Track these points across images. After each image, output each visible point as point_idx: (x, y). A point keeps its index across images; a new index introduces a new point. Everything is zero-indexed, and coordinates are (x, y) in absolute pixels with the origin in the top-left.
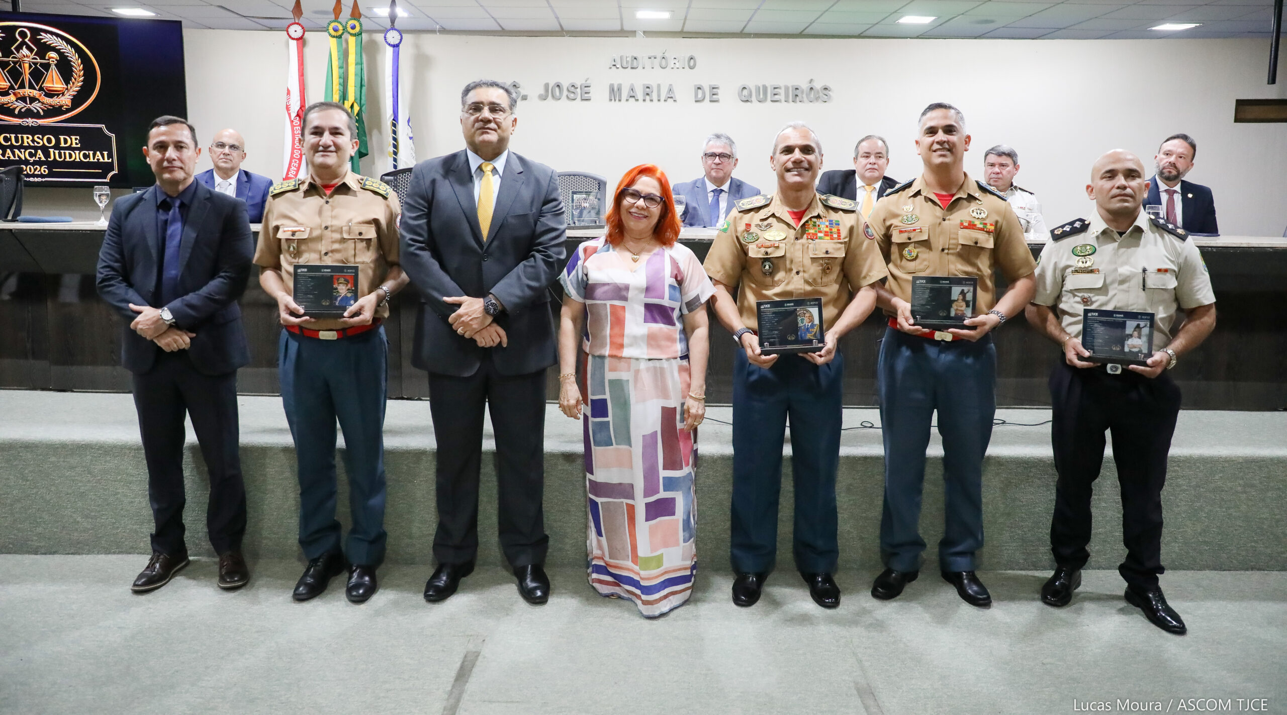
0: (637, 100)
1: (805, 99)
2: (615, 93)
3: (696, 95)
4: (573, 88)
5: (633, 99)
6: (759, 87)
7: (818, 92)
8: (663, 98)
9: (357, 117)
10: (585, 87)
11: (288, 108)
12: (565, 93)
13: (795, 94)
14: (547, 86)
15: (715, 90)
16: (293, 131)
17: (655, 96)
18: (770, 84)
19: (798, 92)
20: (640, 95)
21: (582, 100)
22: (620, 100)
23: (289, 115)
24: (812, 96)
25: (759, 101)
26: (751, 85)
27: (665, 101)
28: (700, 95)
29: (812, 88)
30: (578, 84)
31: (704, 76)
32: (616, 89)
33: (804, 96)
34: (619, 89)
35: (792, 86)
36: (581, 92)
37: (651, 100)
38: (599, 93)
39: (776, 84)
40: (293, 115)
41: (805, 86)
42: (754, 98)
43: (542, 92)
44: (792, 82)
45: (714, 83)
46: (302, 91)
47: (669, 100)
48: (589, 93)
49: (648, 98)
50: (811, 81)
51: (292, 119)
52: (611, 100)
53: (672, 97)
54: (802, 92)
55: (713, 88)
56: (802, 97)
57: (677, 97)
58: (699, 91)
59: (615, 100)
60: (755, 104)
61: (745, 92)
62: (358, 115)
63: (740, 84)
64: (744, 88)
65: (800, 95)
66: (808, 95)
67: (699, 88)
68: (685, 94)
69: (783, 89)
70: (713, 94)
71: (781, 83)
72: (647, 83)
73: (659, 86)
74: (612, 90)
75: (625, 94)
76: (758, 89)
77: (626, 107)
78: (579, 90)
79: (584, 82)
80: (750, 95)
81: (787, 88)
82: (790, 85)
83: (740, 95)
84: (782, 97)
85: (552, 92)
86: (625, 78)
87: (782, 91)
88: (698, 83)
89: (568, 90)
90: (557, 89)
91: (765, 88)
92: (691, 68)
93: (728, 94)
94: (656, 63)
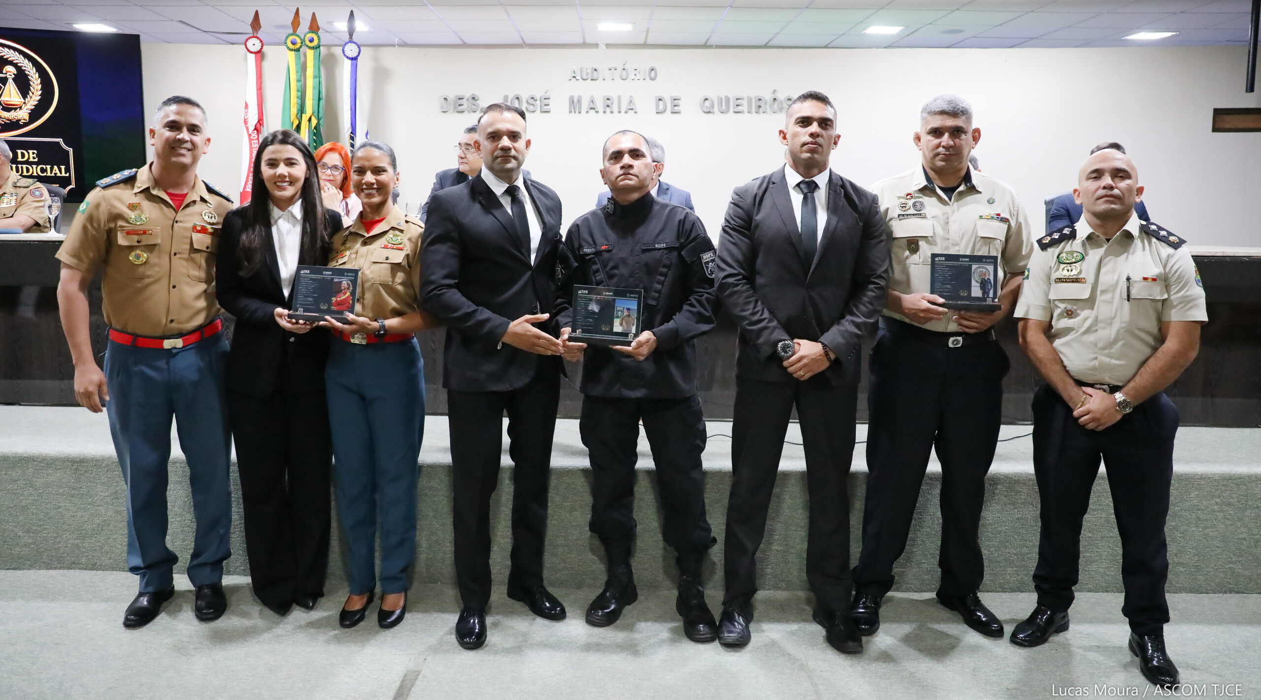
0: (597, 112)
1: (768, 109)
2: (574, 105)
3: (657, 106)
4: (532, 100)
5: (593, 111)
6: (721, 99)
7: (781, 102)
8: (623, 110)
9: (315, 131)
10: (545, 99)
11: (246, 122)
13: (758, 105)
15: (676, 101)
16: (251, 144)
17: (615, 108)
18: (732, 94)
19: (761, 103)
20: (600, 107)
21: (542, 112)
22: (580, 112)
23: (247, 128)
24: (776, 106)
25: (722, 113)
26: (714, 96)
27: (626, 112)
28: (661, 107)
29: (775, 99)
30: (538, 97)
31: (665, 87)
32: (576, 101)
33: (768, 106)
34: (579, 101)
35: (755, 97)
36: (540, 105)
37: (612, 112)
39: (739, 95)
40: (251, 128)
41: (768, 96)
42: (716, 109)
44: (754, 94)
45: (675, 94)
46: (260, 104)
47: (630, 111)
48: (548, 105)
49: (608, 110)
50: (775, 91)
51: (250, 133)
52: (571, 112)
53: (632, 109)
54: (766, 103)
55: (675, 99)
56: (766, 109)
57: (638, 108)
58: (660, 102)
59: (575, 112)
60: (717, 115)
61: (707, 103)
62: (315, 128)
63: (702, 96)
64: (706, 99)
65: (763, 106)
66: (771, 107)
67: (660, 100)
68: (646, 106)
69: (746, 100)
70: (675, 106)
71: (744, 94)
72: (608, 94)
73: (619, 97)
74: (572, 102)
75: (585, 106)
77: (586, 120)
78: (538, 102)
79: (543, 94)
80: (713, 106)
81: (750, 100)
82: (753, 96)
83: (702, 106)
84: (745, 108)
86: (585, 90)
87: (745, 102)
88: (659, 94)
89: (528, 103)
90: (516, 101)
91: (728, 99)
92: (652, 79)
93: (690, 105)
94: (617, 74)
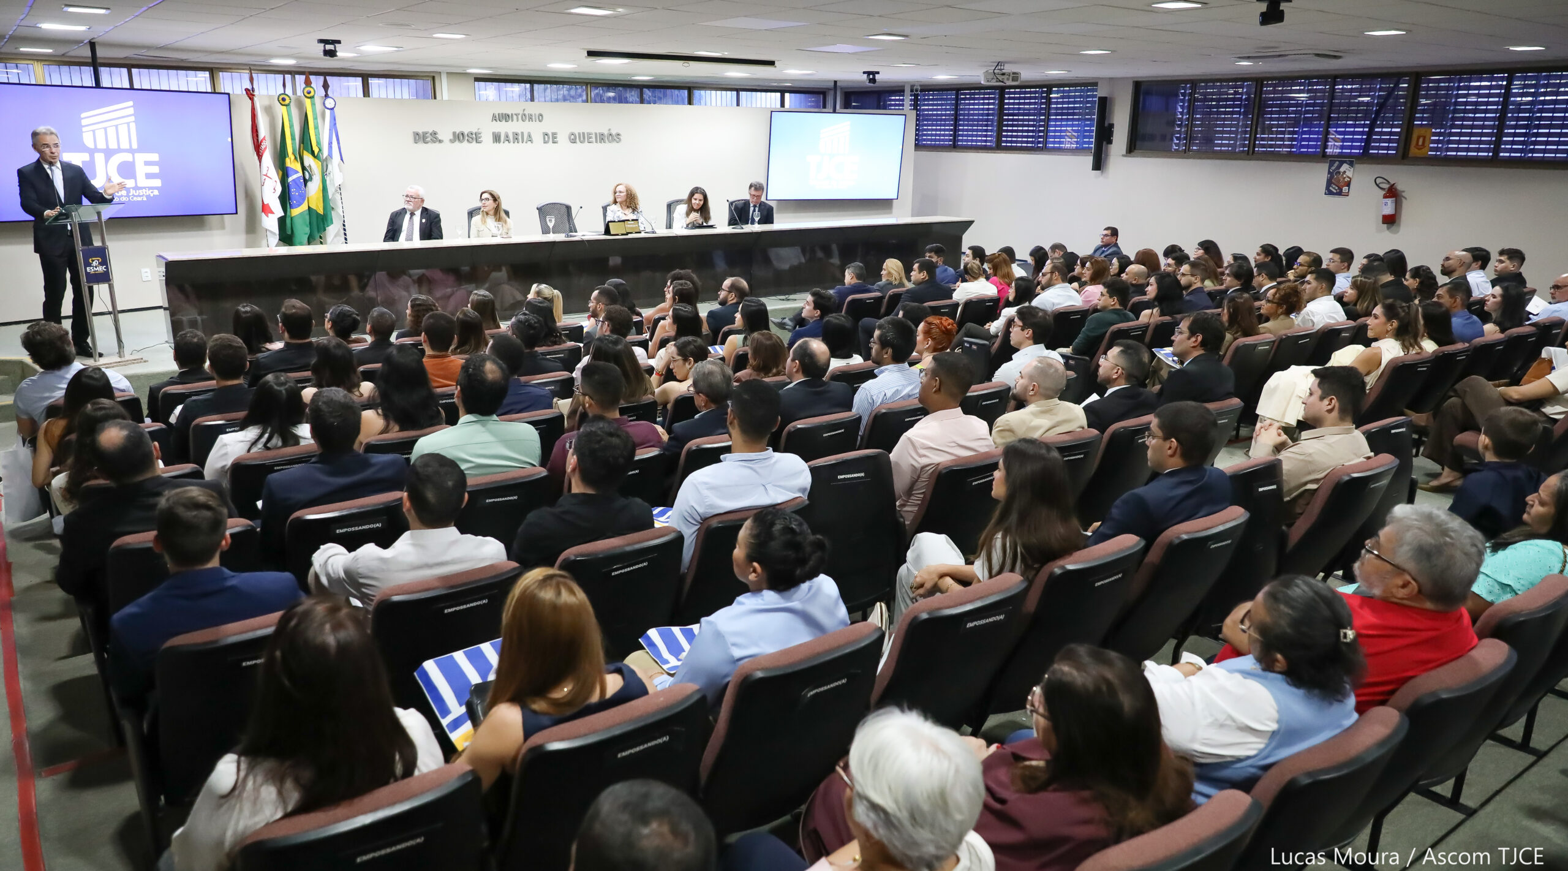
0: (510, 142)
1: (607, 141)
2: (497, 138)
3: (544, 138)
4: (470, 135)
5: (508, 142)
7: (614, 137)
8: (525, 140)
10: (478, 134)
12: (467, 138)
13: (601, 138)
14: (454, 133)
15: (554, 136)
17: (520, 139)
18: (585, 131)
20: (512, 138)
21: (478, 142)
22: (500, 143)
24: (610, 139)
25: (581, 142)
26: (575, 132)
27: (526, 142)
28: (548, 139)
29: (611, 134)
30: (473, 133)
31: (547, 126)
32: (496, 135)
33: (606, 139)
34: (499, 135)
35: (600, 133)
36: (475, 137)
37: (520, 142)
38: (487, 138)
39: (589, 132)
41: (606, 133)
42: (578, 140)
43: (452, 137)
44: (598, 131)
45: (553, 131)
47: (529, 142)
48: (481, 138)
49: (517, 140)
50: (610, 130)
52: (495, 142)
53: (530, 140)
54: (605, 137)
57: (533, 140)
58: (546, 136)
59: (497, 142)
60: (579, 144)
61: (573, 137)
63: (569, 131)
64: (571, 134)
66: (608, 139)
67: (545, 134)
68: (538, 138)
70: (554, 138)
71: (593, 132)
72: (514, 131)
73: (522, 133)
74: (494, 136)
75: (503, 138)
76: (579, 134)
77: (503, 146)
78: (474, 136)
79: (476, 131)
80: (575, 138)
81: (596, 134)
83: (569, 138)
84: (594, 139)
85: (459, 137)
86: (503, 127)
87: (594, 136)
89: (468, 136)
91: (583, 133)
92: (540, 121)
93: (563, 138)
94: (520, 117)
